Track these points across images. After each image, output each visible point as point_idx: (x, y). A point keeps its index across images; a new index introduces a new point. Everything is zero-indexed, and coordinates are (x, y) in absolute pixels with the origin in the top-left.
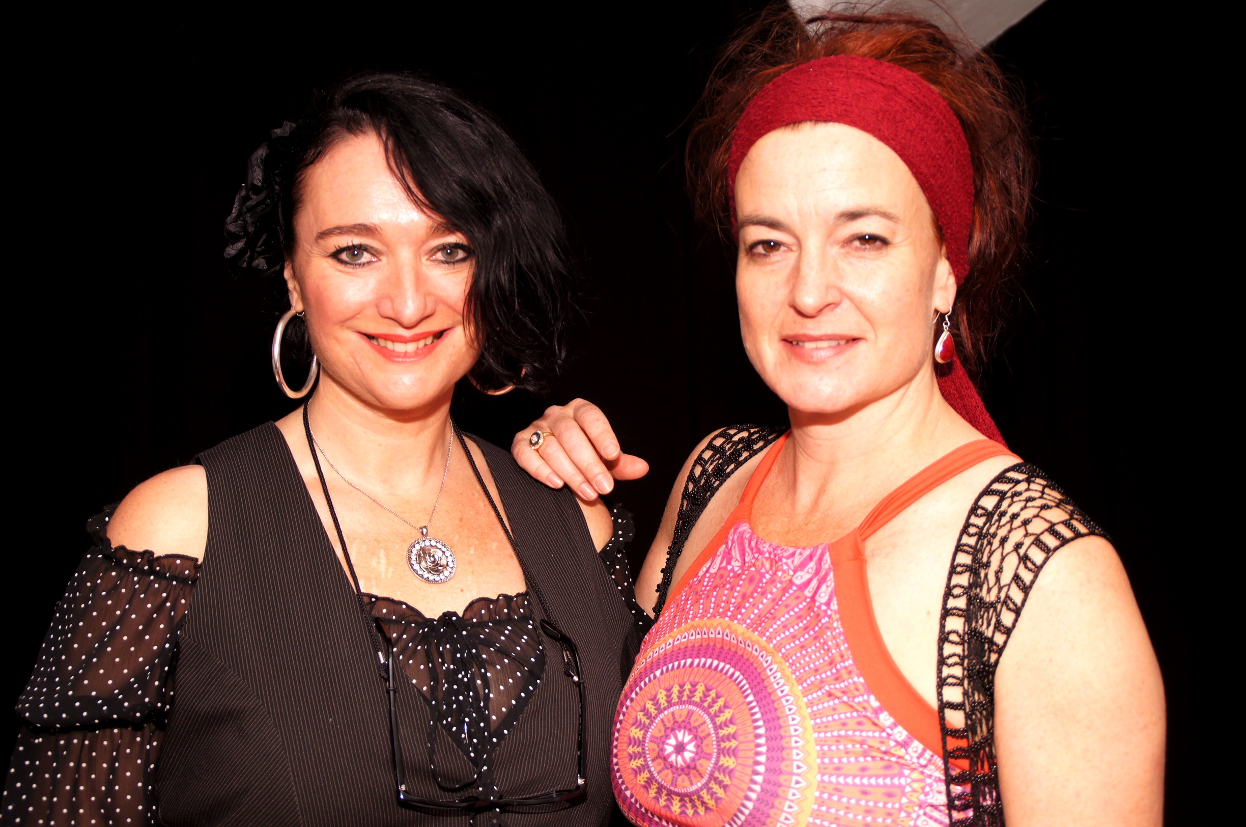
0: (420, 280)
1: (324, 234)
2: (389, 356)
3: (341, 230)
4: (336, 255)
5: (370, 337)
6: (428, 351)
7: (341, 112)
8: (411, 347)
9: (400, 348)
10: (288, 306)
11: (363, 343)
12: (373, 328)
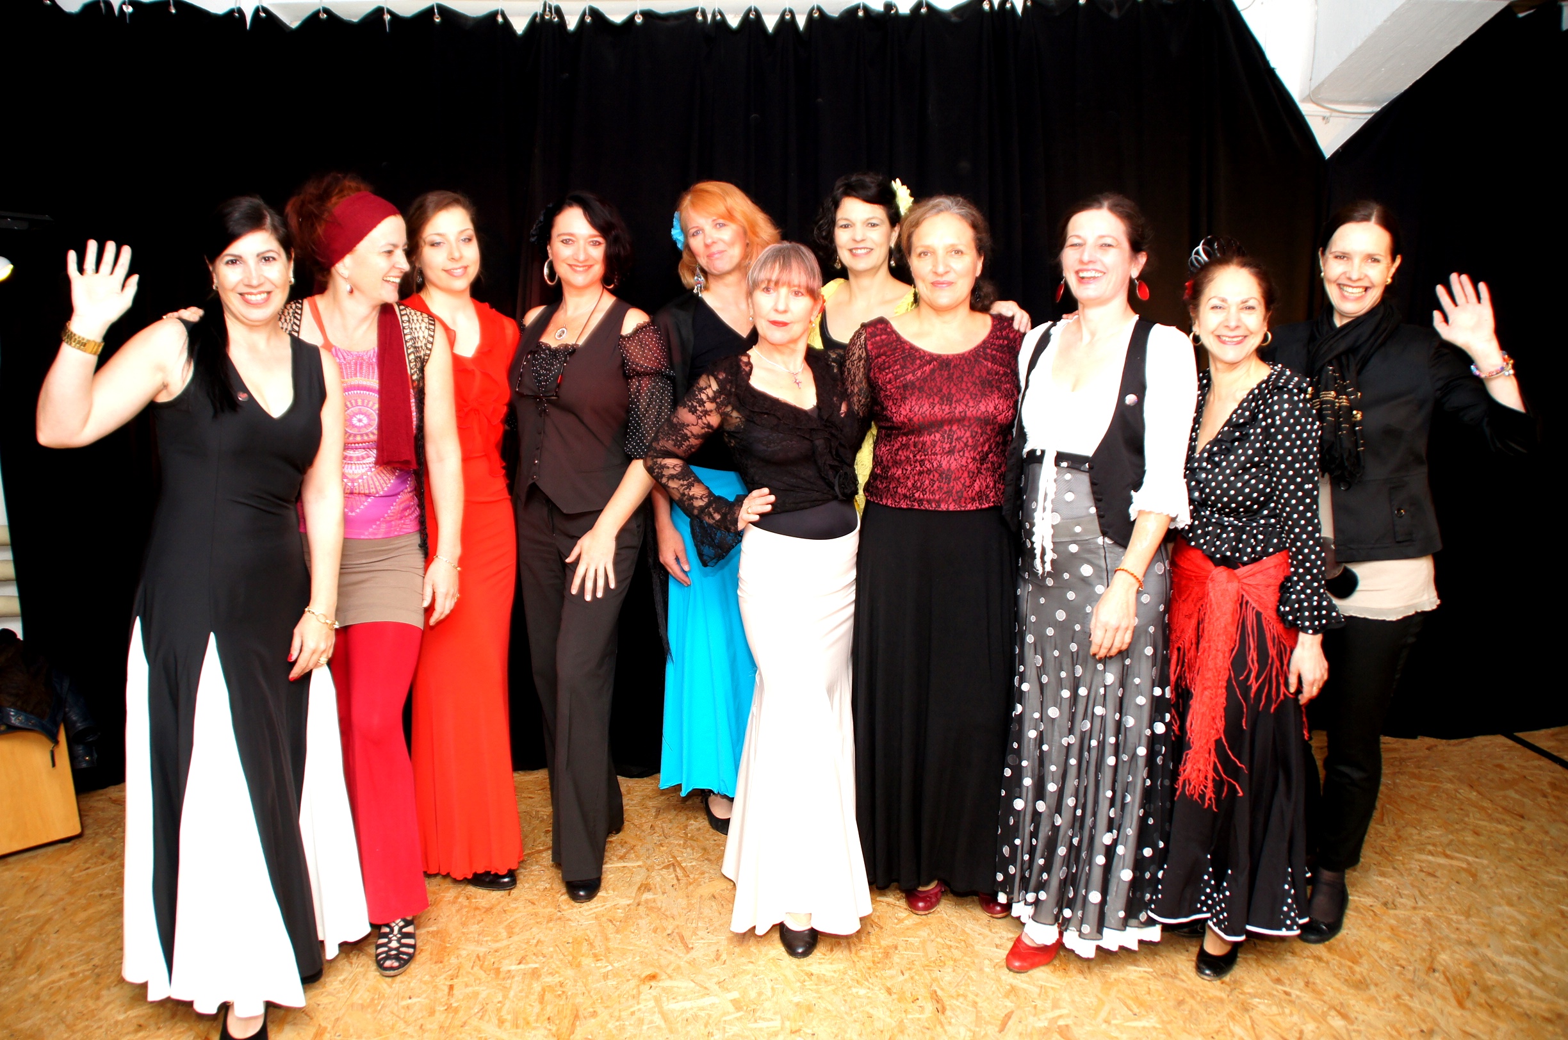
0: (585, 250)
1: (559, 235)
2: (576, 271)
3: (564, 234)
4: (562, 241)
5: (570, 265)
6: (587, 270)
7: (567, 201)
8: (581, 269)
9: (578, 269)
10: (548, 257)
11: (568, 268)
12: (571, 263)
